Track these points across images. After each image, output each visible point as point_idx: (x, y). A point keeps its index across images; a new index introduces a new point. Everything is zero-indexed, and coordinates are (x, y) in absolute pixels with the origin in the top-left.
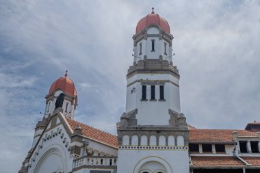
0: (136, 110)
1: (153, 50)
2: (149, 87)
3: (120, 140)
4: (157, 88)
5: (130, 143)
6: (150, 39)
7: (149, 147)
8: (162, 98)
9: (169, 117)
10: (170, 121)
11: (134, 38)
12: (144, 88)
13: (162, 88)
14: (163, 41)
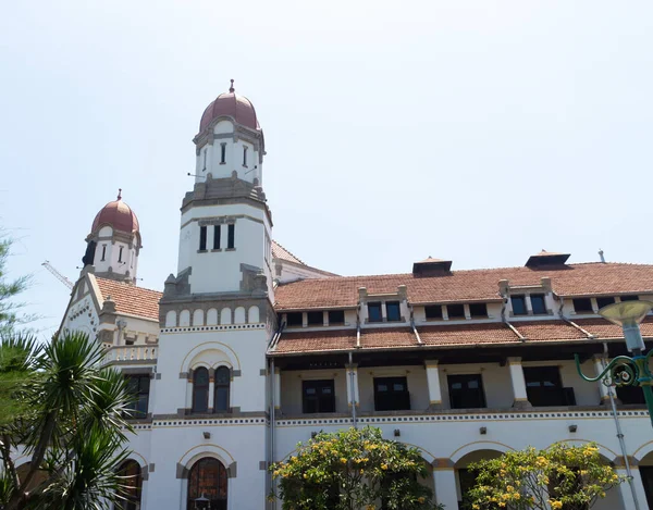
0: (190, 268)
1: (223, 161)
2: (210, 230)
3: (162, 319)
4: (224, 229)
5: (178, 324)
6: (218, 142)
7: (205, 327)
8: (231, 245)
9: (239, 276)
10: (242, 283)
11: (196, 140)
12: (204, 231)
13: (231, 229)
14: (241, 143)
